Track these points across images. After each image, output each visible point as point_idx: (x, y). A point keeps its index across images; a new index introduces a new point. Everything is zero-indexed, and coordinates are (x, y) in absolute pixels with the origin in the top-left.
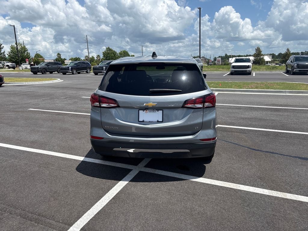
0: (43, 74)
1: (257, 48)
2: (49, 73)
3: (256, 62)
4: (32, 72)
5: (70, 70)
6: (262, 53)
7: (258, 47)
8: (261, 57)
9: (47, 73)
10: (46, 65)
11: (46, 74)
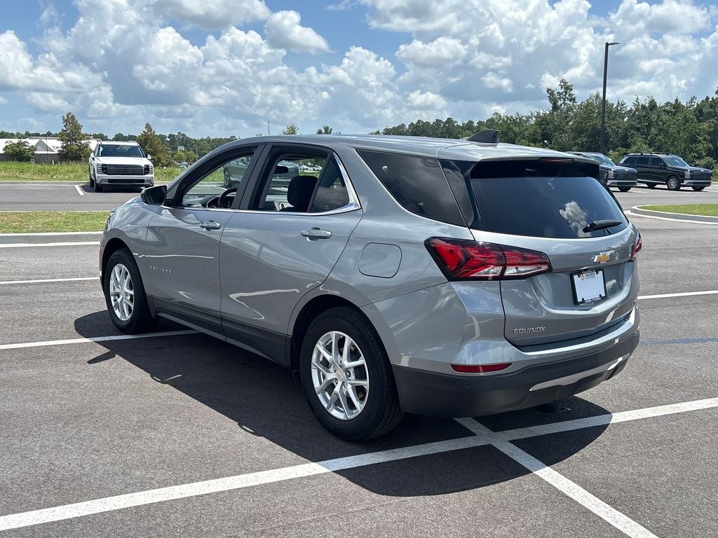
1: (68, 116)
3: (70, 155)
6: (83, 131)
7: (69, 113)
8: (83, 142)
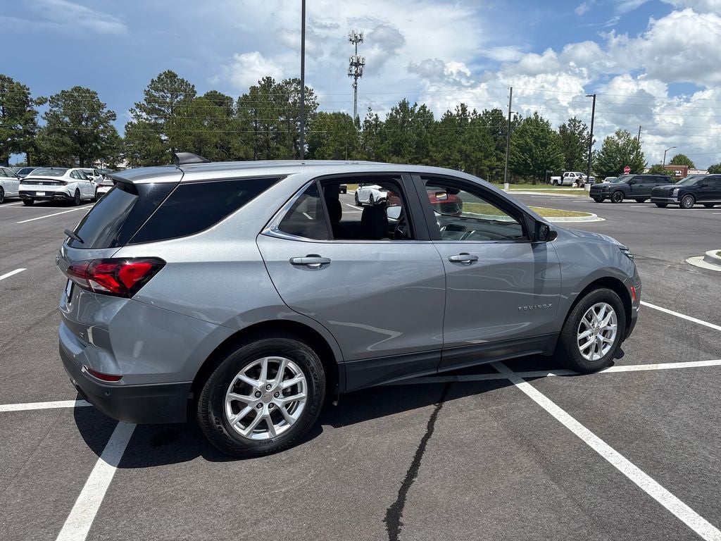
0: (613, 202)
2: (635, 201)
4: (591, 196)
5: (675, 197)
9: (624, 200)
10: (627, 183)
11: (620, 203)
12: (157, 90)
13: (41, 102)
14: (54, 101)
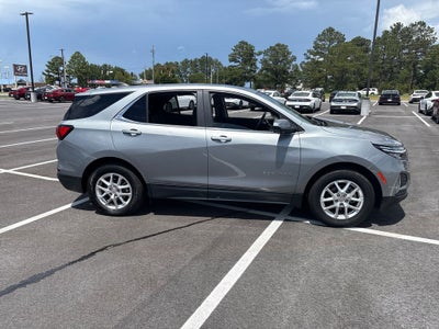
12: (321, 40)
13: (260, 54)
14: (265, 53)
